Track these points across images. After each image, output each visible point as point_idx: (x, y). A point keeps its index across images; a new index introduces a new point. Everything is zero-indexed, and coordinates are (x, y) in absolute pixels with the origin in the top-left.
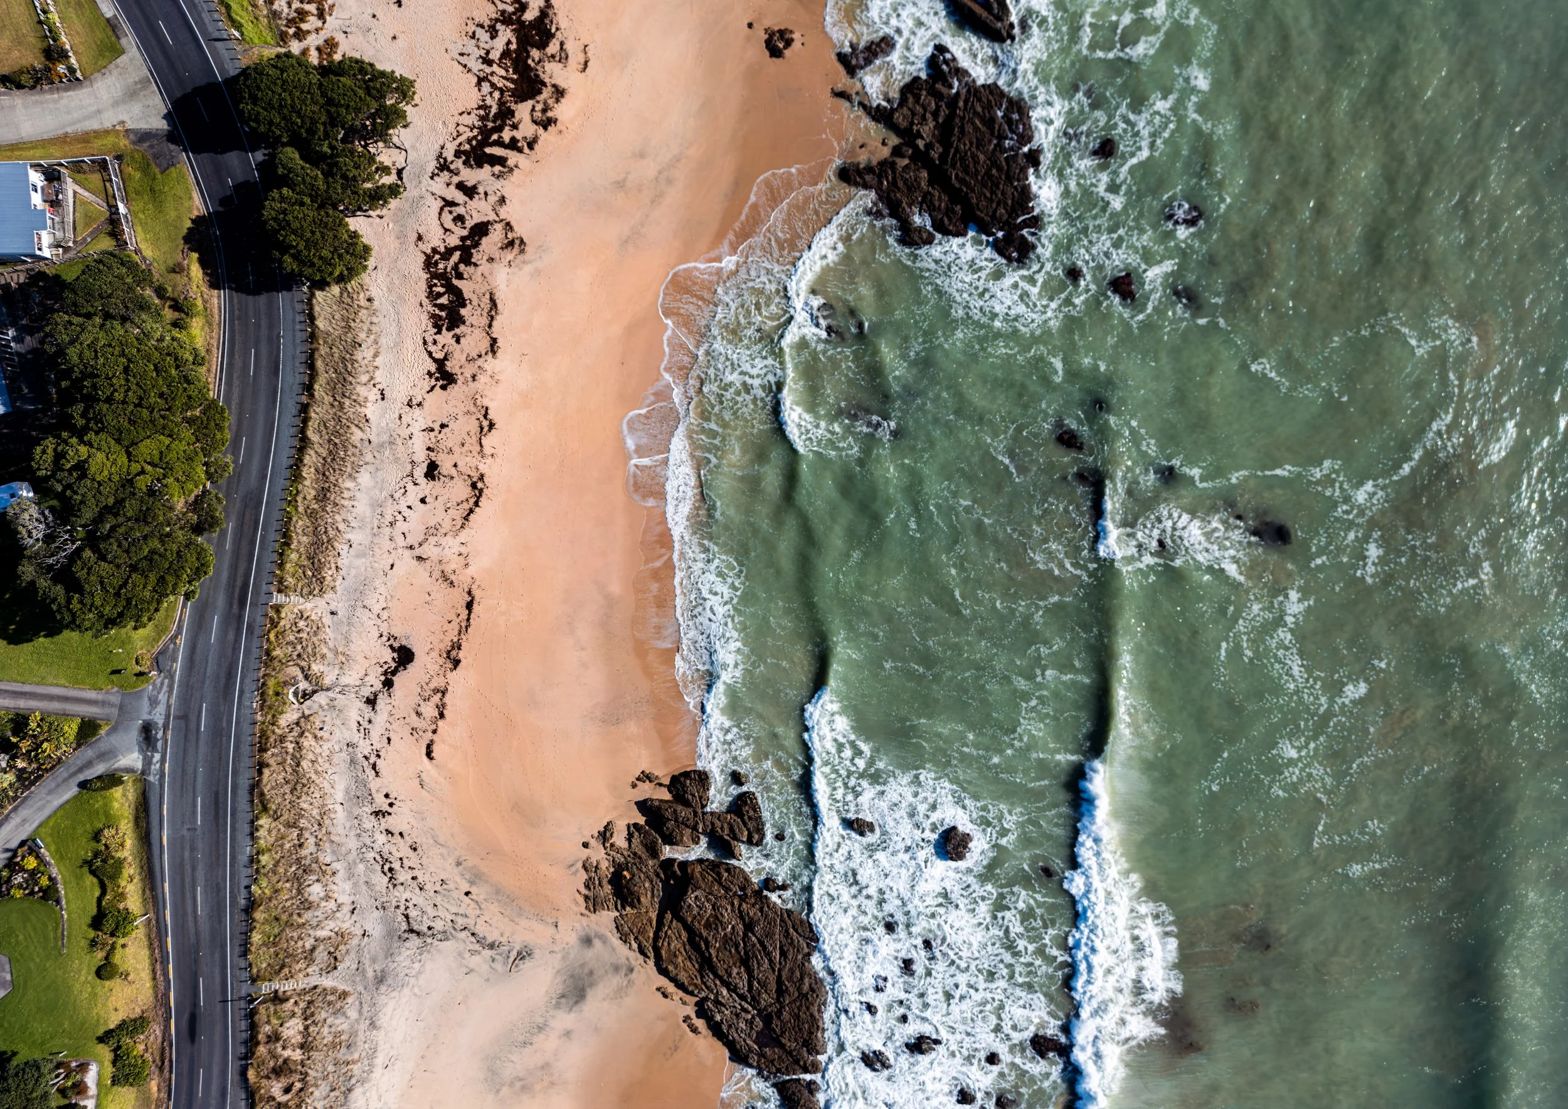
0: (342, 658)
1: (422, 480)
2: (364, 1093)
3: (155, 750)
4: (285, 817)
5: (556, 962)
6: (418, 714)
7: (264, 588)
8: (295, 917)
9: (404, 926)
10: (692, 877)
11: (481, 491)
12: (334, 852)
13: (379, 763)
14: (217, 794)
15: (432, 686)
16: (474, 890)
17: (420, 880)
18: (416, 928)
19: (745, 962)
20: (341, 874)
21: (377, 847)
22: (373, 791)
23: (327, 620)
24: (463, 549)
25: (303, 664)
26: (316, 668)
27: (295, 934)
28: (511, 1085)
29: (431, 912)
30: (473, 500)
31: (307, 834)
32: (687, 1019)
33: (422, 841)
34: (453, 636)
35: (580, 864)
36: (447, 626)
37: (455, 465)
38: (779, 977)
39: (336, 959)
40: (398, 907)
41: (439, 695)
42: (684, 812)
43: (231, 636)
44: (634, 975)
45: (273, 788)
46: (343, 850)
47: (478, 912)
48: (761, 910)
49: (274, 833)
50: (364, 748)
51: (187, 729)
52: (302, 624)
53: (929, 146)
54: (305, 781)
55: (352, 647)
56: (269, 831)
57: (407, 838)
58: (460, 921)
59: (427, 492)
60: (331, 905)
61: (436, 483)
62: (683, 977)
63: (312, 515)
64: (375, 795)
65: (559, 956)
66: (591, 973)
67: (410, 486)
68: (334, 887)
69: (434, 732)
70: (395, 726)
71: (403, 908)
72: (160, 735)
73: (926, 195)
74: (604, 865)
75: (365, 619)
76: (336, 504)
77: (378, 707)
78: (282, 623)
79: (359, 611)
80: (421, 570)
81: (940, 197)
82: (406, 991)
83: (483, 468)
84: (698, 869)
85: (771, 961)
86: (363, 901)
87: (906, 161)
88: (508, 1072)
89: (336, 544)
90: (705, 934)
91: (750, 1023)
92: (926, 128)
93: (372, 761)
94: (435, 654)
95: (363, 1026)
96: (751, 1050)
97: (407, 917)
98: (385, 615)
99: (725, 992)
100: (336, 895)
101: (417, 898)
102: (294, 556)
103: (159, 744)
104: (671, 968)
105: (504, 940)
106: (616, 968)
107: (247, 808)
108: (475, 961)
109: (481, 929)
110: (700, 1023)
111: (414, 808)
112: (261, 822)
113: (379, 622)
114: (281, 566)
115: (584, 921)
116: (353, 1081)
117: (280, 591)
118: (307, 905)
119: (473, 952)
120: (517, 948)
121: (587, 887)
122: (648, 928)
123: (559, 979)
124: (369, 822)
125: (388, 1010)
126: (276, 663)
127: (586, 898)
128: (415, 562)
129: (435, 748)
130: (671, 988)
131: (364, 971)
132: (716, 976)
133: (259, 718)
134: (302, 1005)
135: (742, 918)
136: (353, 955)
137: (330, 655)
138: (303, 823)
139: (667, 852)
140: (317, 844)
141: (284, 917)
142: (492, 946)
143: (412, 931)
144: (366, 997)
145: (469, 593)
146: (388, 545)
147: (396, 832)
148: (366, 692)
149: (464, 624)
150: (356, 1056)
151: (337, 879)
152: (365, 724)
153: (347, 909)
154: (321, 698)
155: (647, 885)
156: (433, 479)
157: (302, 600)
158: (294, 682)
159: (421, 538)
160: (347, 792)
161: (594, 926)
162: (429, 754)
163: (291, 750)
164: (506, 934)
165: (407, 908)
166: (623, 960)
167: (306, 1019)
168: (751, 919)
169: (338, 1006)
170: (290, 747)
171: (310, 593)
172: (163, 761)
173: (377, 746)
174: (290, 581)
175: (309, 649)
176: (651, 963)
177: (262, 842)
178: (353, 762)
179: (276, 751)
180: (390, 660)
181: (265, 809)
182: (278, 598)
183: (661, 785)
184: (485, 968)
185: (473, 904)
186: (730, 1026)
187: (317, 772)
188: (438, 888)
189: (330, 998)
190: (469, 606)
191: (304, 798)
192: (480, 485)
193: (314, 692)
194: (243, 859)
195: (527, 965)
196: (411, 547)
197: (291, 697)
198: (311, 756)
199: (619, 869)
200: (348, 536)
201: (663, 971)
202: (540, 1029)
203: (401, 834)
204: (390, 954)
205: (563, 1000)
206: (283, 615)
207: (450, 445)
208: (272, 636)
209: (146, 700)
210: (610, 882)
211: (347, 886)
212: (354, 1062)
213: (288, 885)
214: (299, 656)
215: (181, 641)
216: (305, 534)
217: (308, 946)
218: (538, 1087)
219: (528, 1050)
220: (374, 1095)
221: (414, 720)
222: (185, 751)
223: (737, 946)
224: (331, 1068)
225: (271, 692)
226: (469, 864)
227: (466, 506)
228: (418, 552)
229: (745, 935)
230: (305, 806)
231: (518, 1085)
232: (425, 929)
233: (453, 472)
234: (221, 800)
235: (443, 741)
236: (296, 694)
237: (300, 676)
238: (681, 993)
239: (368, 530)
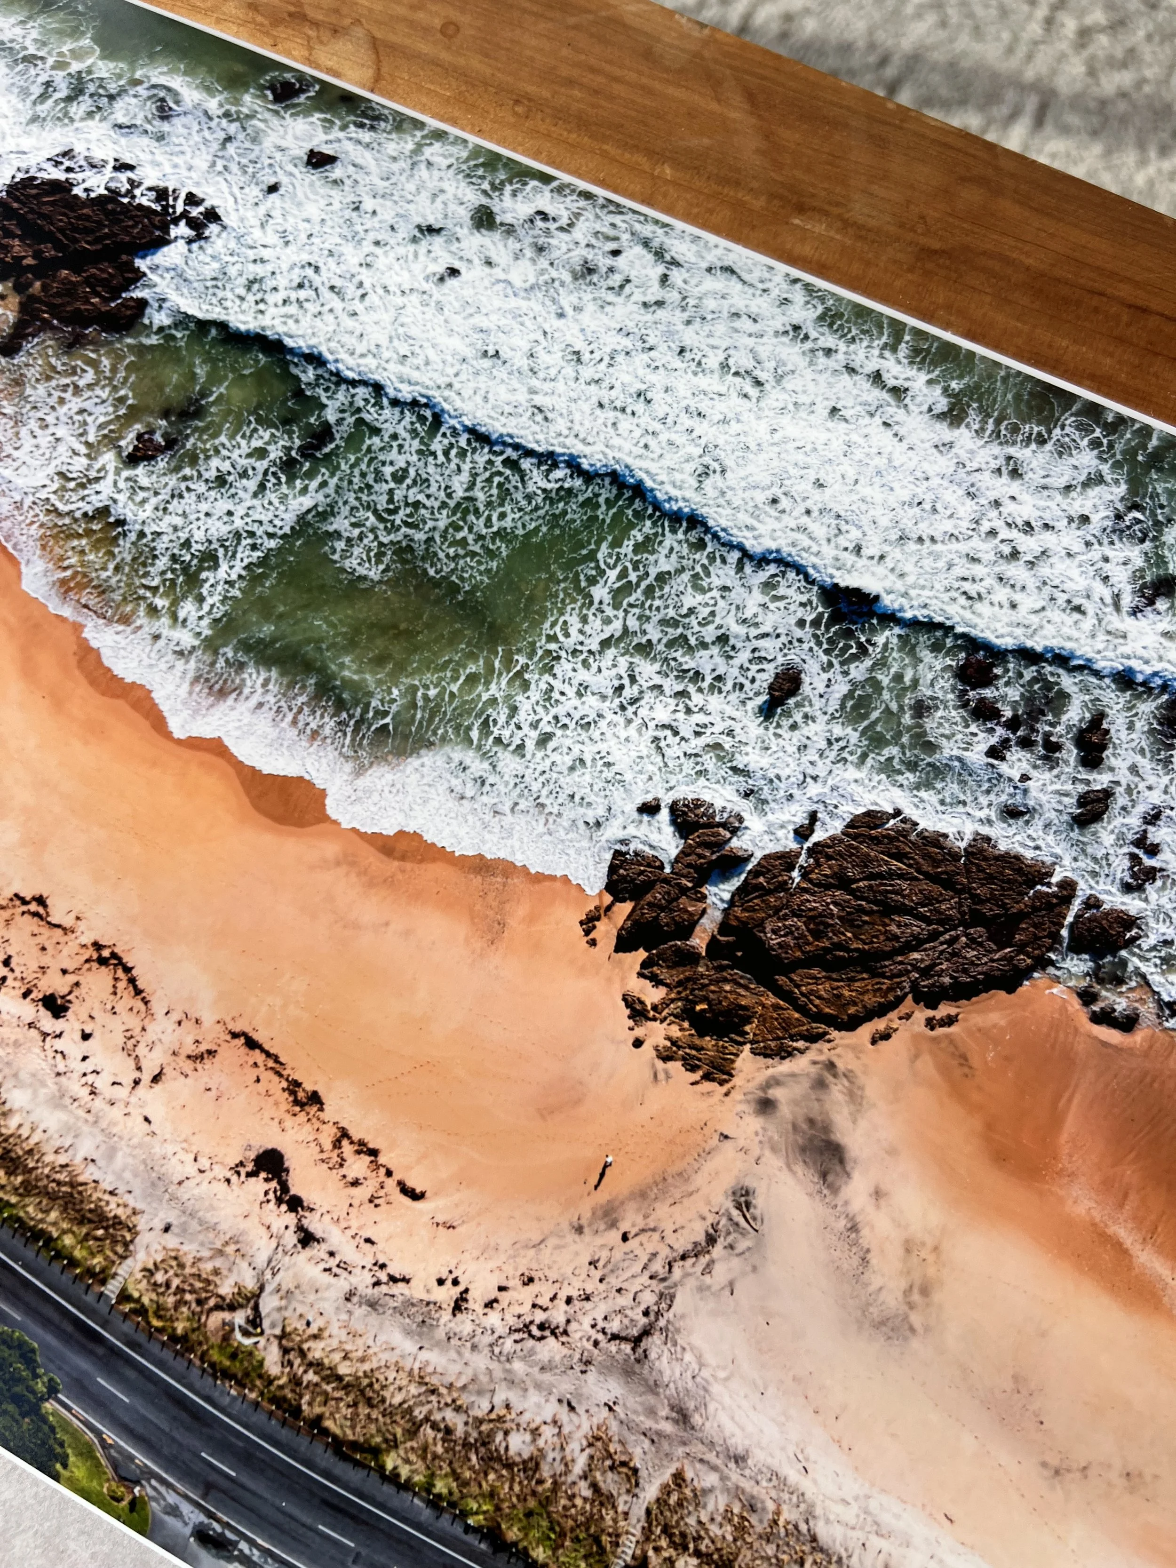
0: (230, 1249)
1: (58, 1025)
2: (828, 1521)
3: (235, 1544)
4: (399, 1431)
5: (773, 1163)
6: (355, 1183)
7: (90, 1298)
8: (540, 1489)
9: (627, 1348)
10: (745, 924)
11: (114, 955)
12: (480, 1393)
13: (394, 1269)
14: (326, 1503)
15: (328, 1145)
16: (624, 1226)
17: (575, 1294)
18: (635, 1332)
19: (889, 910)
20: (513, 1397)
21: (501, 1330)
22: (426, 1297)
23: (171, 1241)
24: (175, 1016)
25: (212, 1302)
26: (226, 1289)
27: (563, 1502)
28: (911, 1306)
29: (625, 1301)
30: (120, 973)
31: (437, 1417)
32: (931, 1023)
33: (523, 1265)
34: (277, 1085)
35: (660, 1064)
36: (261, 1087)
37: (64, 972)
38: (927, 875)
39: (624, 1464)
40: (596, 1344)
41: (345, 1143)
42: (657, 895)
43: (131, 1374)
44: (841, 1065)
45: (353, 1427)
46: (484, 1379)
47: (656, 1236)
48: (829, 858)
49: (413, 1457)
50: (362, 1280)
51: (224, 1492)
52: (160, 1277)
53: (37, 255)
54: (365, 1382)
55: (223, 1227)
56: (407, 1461)
57: (510, 1284)
58: (658, 1266)
59: (78, 1027)
60: (548, 1432)
61: (73, 1008)
62: (871, 1000)
63: (28, 1189)
64: (432, 1298)
65: (767, 1153)
66: (811, 1122)
67: (59, 1044)
68: (526, 1417)
69: (389, 1173)
70: (354, 1224)
71: (600, 1337)
72: (216, 1525)
73: (87, 282)
74: (675, 1031)
75: (196, 1191)
76: (30, 1152)
77: (319, 1234)
78: (146, 1300)
79: (183, 1193)
80: (172, 1083)
81: (100, 270)
82: (716, 1389)
83: (87, 939)
84: (738, 911)
85: (902, 876)
86: (565, 1386)
87: (38, 284)
88: (892, 1300)
89: (81, 1179)
90: (827, 944)
91: (973, 942)
92: (16, 249)
93: (384, 1279)
94: (289, 1122)
95: (734, 1475)
96: (1008, 959)
97: (615, 1337)
98: (204, 1163)
99: (916, 955)
100: (538, 1421)
101: (598, 1310)
102: (68, 1240)
103: (229, 1535)
104: (852, 1010)
105: (711, 1219)
106: (820, 1084)
107: (362, 1473)
108: (721, 1273)
109: (682, 1244)
110: (944, 1010)
111: (476, 1253)
112: (389, 1465)
113: (209, 1175)
114: (73, 1263)
115: (736, 1095)
116: (803, 1528)
117: (103, 1282)
118: (532, 1465)
119: (708, 1269)
120: (729, 1205)
121: (693, 1069)
122: (786, 1014)
123: (799, 1169)
124: (464, 1324)
125: (729, 1427)
126: (194, 1337)
127: (707, 1077)
128: (158, 1087)
129: (410, 1183)
130: (880, 1024)
131: (659, 1433)
132: (889, 955)
133: (253, 1396)
134: (664, 1543)
135: (828, 887)
136: (631, 1438)
137: (218, 1263)
138: (419, 1413)
139: (699, 941)
140: (458, 1409)
141: (532, 1503)
142: (711, 1240)
143: (637, 1341)
144: (697, 1449)
145: (235, 1035)
146: (116, 1113)
147: (494, 1294)
148: (291, 1238)
149: (271, 1063)
150: (771, 1506)
151: (517, 1406)
152: (332, 1263)
153: (563, 1414)
154: (268, 1304)
155: (727, 988)
156: (66, 1009)
157: (129, 1262)
158: (228, 1330)
159: (131, 1063)
160: (408, 1333)
161: (751, 1087)
162: (415, 1196)
163: (316, 1379)
164: (705, 1211)
165: (603, 1331)
166: (813, 1070)
167: (685, 1548)
168: (834, 875)
169: (688, 1492)
170: (311, 1376)
171: (126, 1245)
172: (252, 1543)
173: (369, 1262)
174: (97, 1261)
175: (198, 1285)
176: (834, 1034)
177: (417, 1478)
178: (373, 1305)
179: (307, 1398)
180: (266, 1186)
181: (376, 1452)
182: (112, 1289)
183: (609, 908)
184: (736, 1262)
185: (643, 1238)
186: (965, 971)
187: (362, 1360)
188: (598, 1274)
189: (673, 1499)
190: (252, 1044)
191: (386, 1394)
192: (106, 953)
193: (256, 1308)
194: (426, 1514)
195: (759, 1202)
196: (137, 1082)
197: (248, 1342)
198: (337, 1357)
199: (687, 1014)
200: (78, 1159)
201: (852, 1024)
202: (854, 1228)
203: (501, 1289)
204: (653, 1388)
205: (830, 1178)
206: (136, 1295)
207: (34, 966)
208: (156, 1323)
209: (167, 1518)
210: (701, 1035)
211: (534, 1397)
212: (778, 1513)
213: (492, 1476)
214: (200, 1302)
215: (110, 1436)
216: (47, 1212)
217: (588, 1493)
218: (931, 1271)
219: (874, 1259)
220: (837, 1509)
221: (362, 1193)
222: (251, 1510)
223: (861, 910)
224: (770, 1550)
225: (227, 1363)
226: (587, 1215)
227: (122, 985)
228: (146, 1077)
229: (852, 892)
230: (397, 1400)
231: (916, 1297)
232: (644, 1321)
233: (71, 979)
234: (335, 1501)
235: (409, 1168)
236: (246, 1333)
237: (226, 1316)
238: (893, 1015)
239: (86, 1129)
